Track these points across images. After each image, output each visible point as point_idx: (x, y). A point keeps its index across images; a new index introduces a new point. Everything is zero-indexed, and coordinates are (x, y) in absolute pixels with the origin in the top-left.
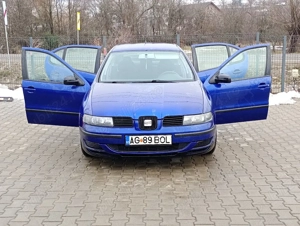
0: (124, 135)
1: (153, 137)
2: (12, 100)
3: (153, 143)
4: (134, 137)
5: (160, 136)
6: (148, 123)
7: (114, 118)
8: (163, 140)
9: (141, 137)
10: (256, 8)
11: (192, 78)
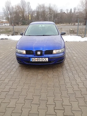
0: (30, 58)
1: (41, 58)
2: (7, 39)
3: (41, 61)
4: (33, 59)
5: (43, 58)
6: (39, 53)
7: (26, 51)
8: (45, 60)
9: (36, 59)
10: (76, 14)
11: (58, 34)
